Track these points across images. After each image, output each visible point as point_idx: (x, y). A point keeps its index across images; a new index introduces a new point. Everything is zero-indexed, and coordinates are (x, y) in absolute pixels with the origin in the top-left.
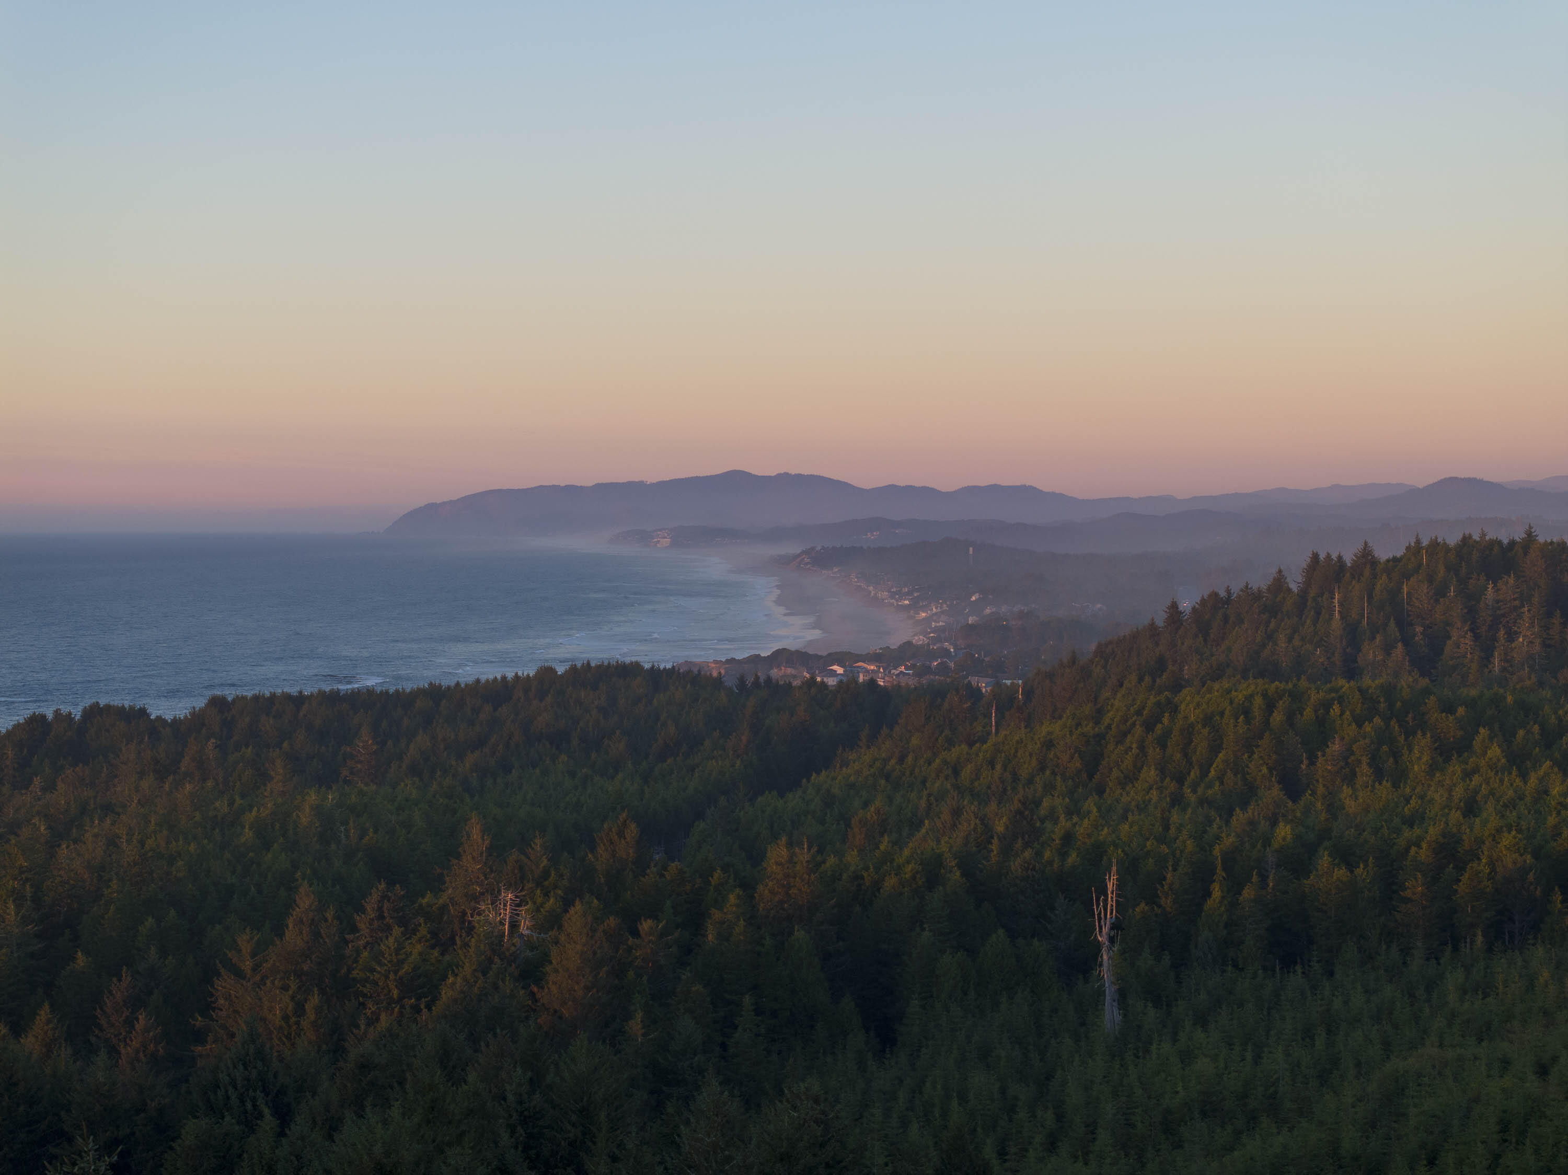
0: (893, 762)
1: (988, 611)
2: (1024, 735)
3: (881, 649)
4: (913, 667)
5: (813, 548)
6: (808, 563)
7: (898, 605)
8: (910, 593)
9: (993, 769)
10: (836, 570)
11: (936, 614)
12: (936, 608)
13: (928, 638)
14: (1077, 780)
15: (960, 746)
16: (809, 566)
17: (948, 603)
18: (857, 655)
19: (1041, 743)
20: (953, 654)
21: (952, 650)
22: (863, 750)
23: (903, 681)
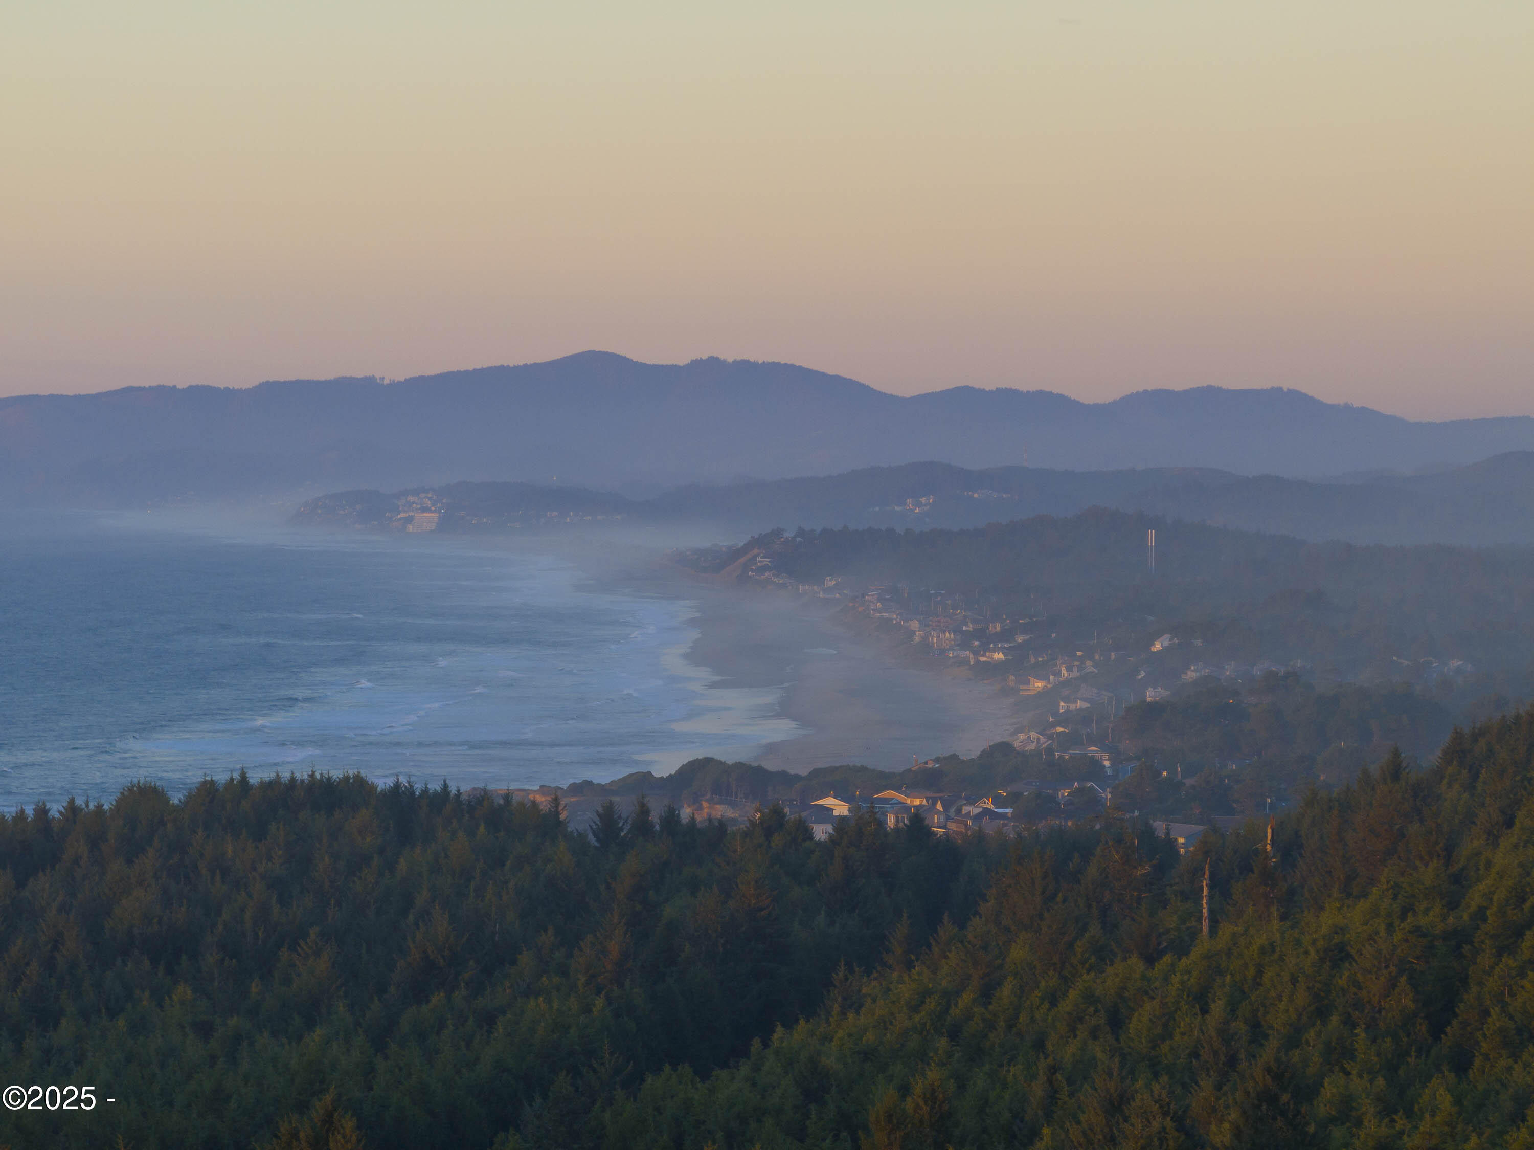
0: (967, 997)
1: (1191, 675)
2: (1278, 935)
3: (937, 760)
4: (1014, 799)
5: (777, 533)
6: (764, 569)
7: (978, 662)
8: (1005, 636)
9: (1205, 1011)
10: (830, 583)
11: (1067, 683)
12: (1069, 669)
13: (1050, 737)
14: (1405, 1039)
15: (1125, 959)
16: (767, 574)
17: (1097, 657)
18: (883, 775)
19: (1317, 952)
20: (1109, 772)
21: (1107, 763)
22: (895, 975)
23: (990, 828)
